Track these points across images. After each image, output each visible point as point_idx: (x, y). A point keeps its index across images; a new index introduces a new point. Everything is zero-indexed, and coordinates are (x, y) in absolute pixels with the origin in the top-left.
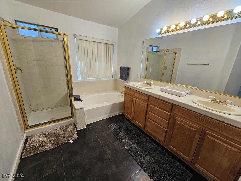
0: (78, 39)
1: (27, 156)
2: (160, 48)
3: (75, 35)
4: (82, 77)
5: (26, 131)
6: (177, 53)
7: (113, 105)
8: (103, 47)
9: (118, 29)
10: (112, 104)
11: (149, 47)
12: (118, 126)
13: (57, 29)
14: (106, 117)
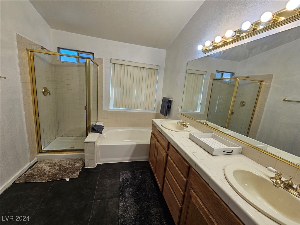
0: (114, 64)
1: (19, 182)
2: (236, 75)
3: (111, 59)
4: (115, 105)
5: (38, 155)
6: (264, 82)
7: (137, 146)
8: (145, 73)
9: (166, 50)
10: (136, 144)
11: (215, 72)
12: (133, 176)
13: (93, 53)
14: (127, 160)
